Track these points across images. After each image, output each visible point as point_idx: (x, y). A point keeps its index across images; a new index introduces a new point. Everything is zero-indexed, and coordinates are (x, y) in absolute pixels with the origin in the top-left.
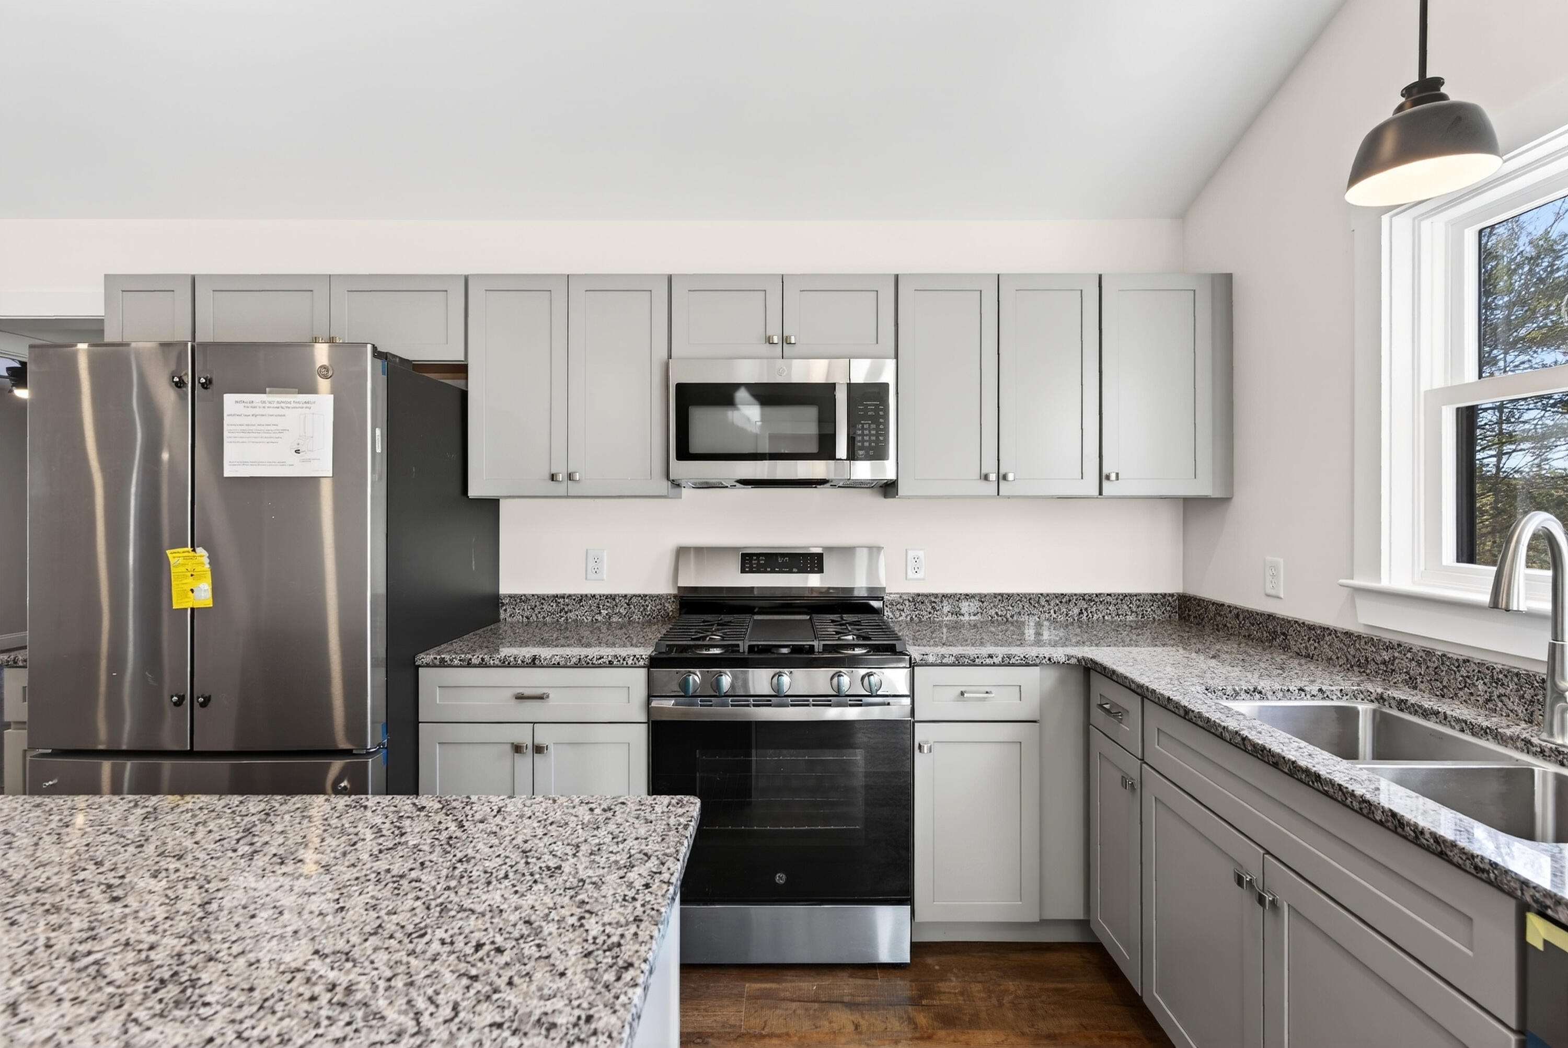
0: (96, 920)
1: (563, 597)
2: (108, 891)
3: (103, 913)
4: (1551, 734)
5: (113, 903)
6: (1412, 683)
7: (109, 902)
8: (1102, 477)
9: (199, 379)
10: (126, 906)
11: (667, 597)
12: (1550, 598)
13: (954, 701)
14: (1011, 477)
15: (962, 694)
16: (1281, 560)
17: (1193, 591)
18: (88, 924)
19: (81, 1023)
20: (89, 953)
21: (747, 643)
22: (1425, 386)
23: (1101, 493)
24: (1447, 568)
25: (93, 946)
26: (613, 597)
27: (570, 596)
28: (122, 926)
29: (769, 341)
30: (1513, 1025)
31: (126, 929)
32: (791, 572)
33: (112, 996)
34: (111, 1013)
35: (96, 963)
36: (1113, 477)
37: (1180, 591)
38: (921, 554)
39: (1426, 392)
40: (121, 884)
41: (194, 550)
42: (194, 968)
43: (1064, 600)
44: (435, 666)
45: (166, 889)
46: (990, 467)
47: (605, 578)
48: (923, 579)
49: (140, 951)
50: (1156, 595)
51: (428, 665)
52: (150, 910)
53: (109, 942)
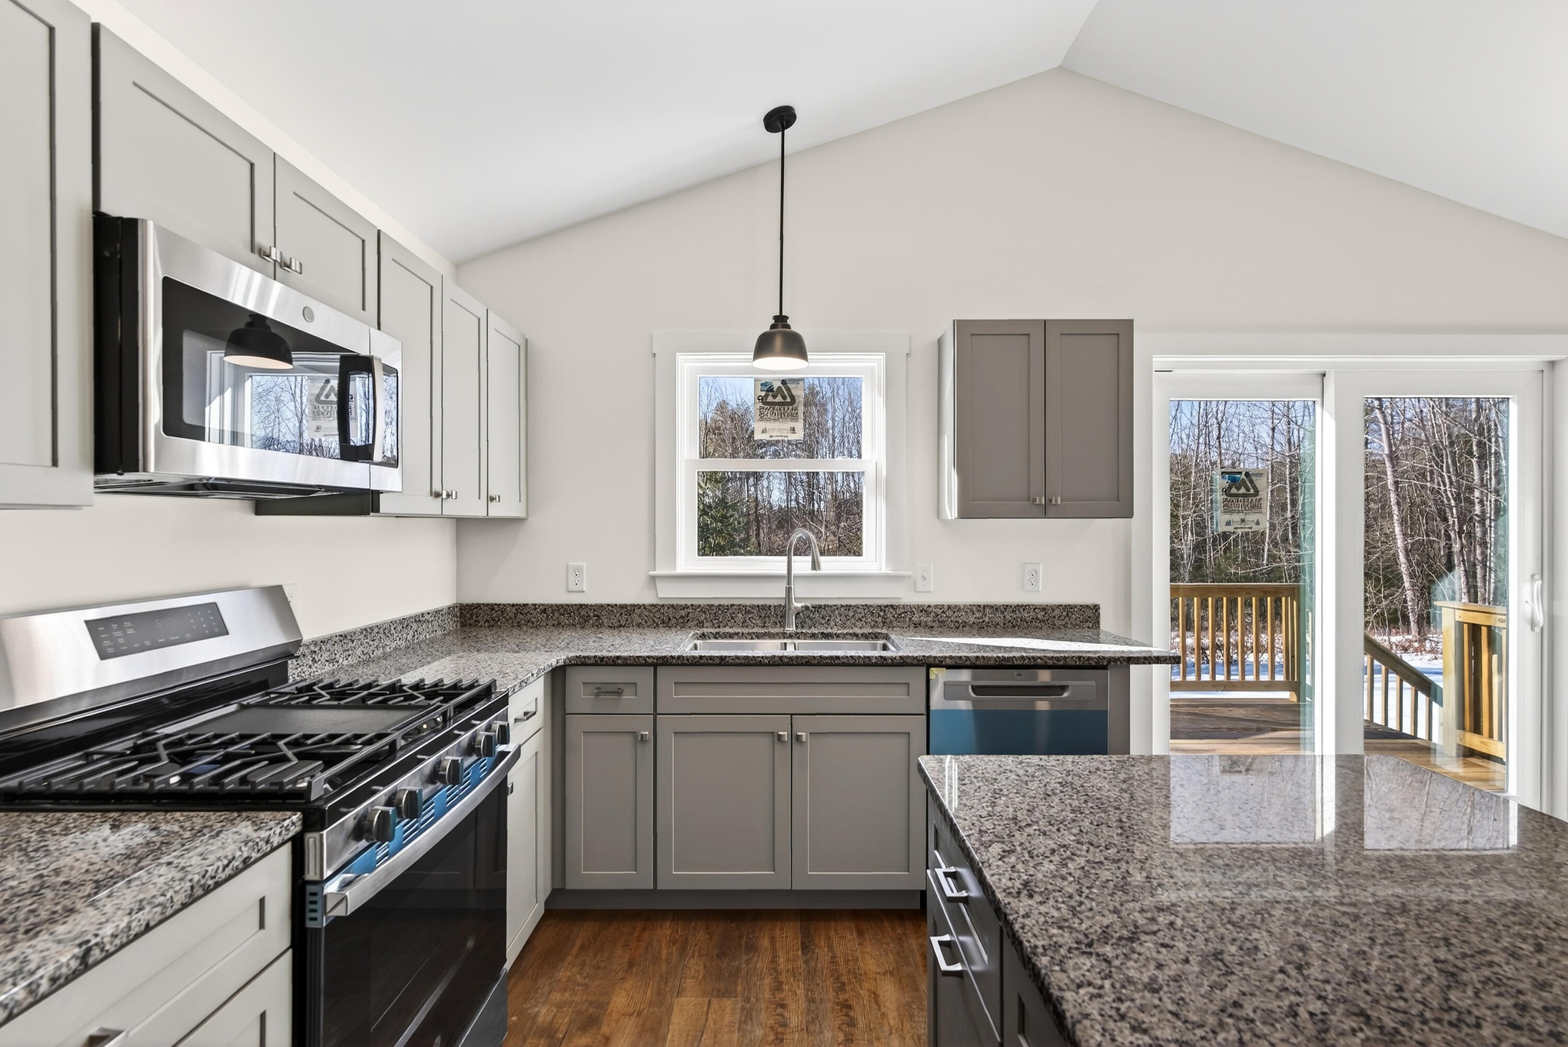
0: (1327, 938)
2: (1303, 963)
3: (1319, 941)
5: (1307, 945)
7: (1308, 949)
10: (1299, 935)
18: (1336, 939)
19: (1365, 875)
20: (1344, 913)
25: (1339, 917)
28: (1312, 918)
31: (1310, 914)
33: (1342, 878)
34: (1346, 870)
35: (1342, 904)
40: (1289, 963)
42: (1288, 862)
45: (1258, 928)
49: (1310, 892)
52: (1284, 917)
53: (1327, 912)
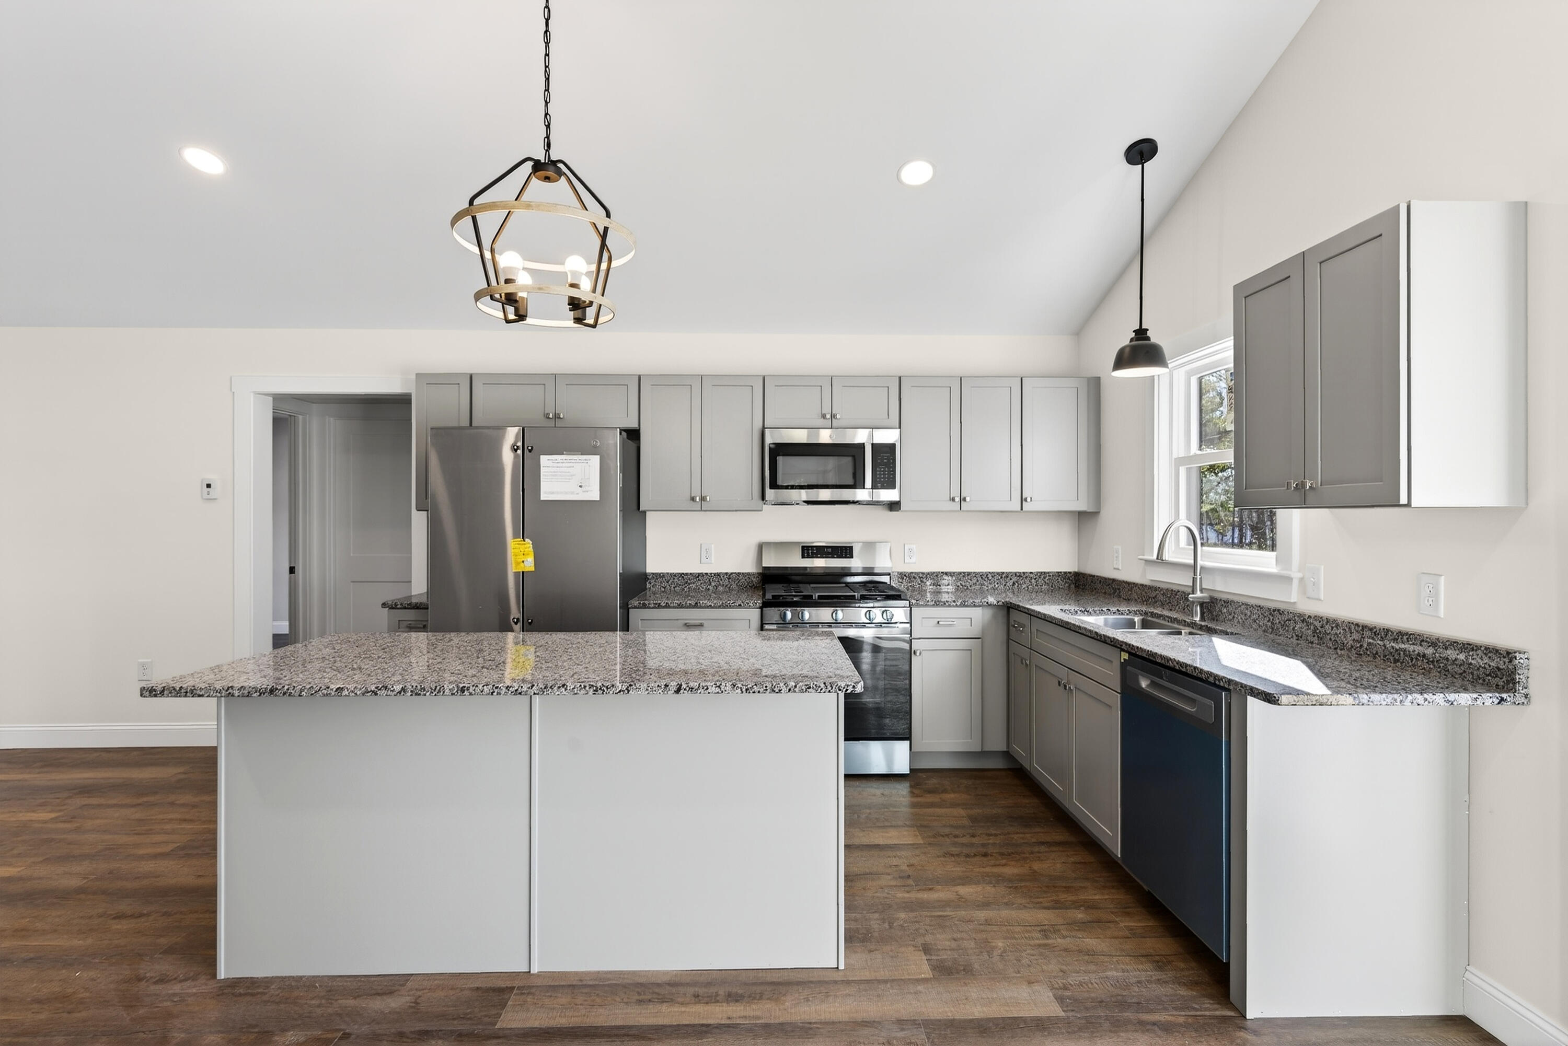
1: (687, 574)
4: (1192, 616)
6: (1162, 605)
8: (1023, 500)
9: (528, 447)
11: (753, 574)
12: (1193, 558)
13: (934, 627)
14: (968, 499)
15: (938, 622)
16: (1120, 547)
17: (1082, 571)
21: (817, 595)
22: (1175, 456)
23: (1022, 509)
24: (1183, 549)
26: (718, 575)
27: (691, 574)
29: (824, 416)
30: (1119, 691)
32: (833, 557)
36: (1029, 500)
37: (1076, 570)
38: (914, 547)
39: (1175, 459)
41: (524, 541)
43: (1003, 576)
44: (638, 608)
46: (955, 493)
47: (713, 562)
48: (915, 563)
50: (1061, 572)
51: (635, 607)
